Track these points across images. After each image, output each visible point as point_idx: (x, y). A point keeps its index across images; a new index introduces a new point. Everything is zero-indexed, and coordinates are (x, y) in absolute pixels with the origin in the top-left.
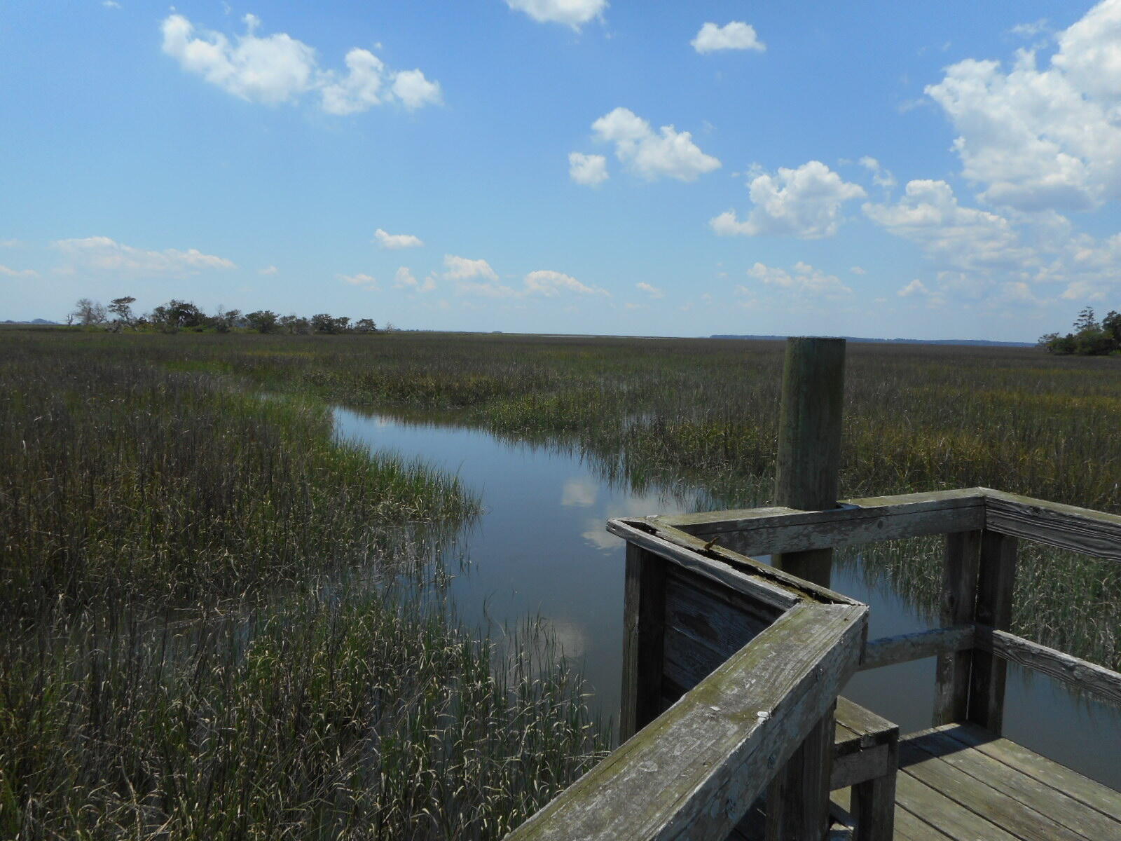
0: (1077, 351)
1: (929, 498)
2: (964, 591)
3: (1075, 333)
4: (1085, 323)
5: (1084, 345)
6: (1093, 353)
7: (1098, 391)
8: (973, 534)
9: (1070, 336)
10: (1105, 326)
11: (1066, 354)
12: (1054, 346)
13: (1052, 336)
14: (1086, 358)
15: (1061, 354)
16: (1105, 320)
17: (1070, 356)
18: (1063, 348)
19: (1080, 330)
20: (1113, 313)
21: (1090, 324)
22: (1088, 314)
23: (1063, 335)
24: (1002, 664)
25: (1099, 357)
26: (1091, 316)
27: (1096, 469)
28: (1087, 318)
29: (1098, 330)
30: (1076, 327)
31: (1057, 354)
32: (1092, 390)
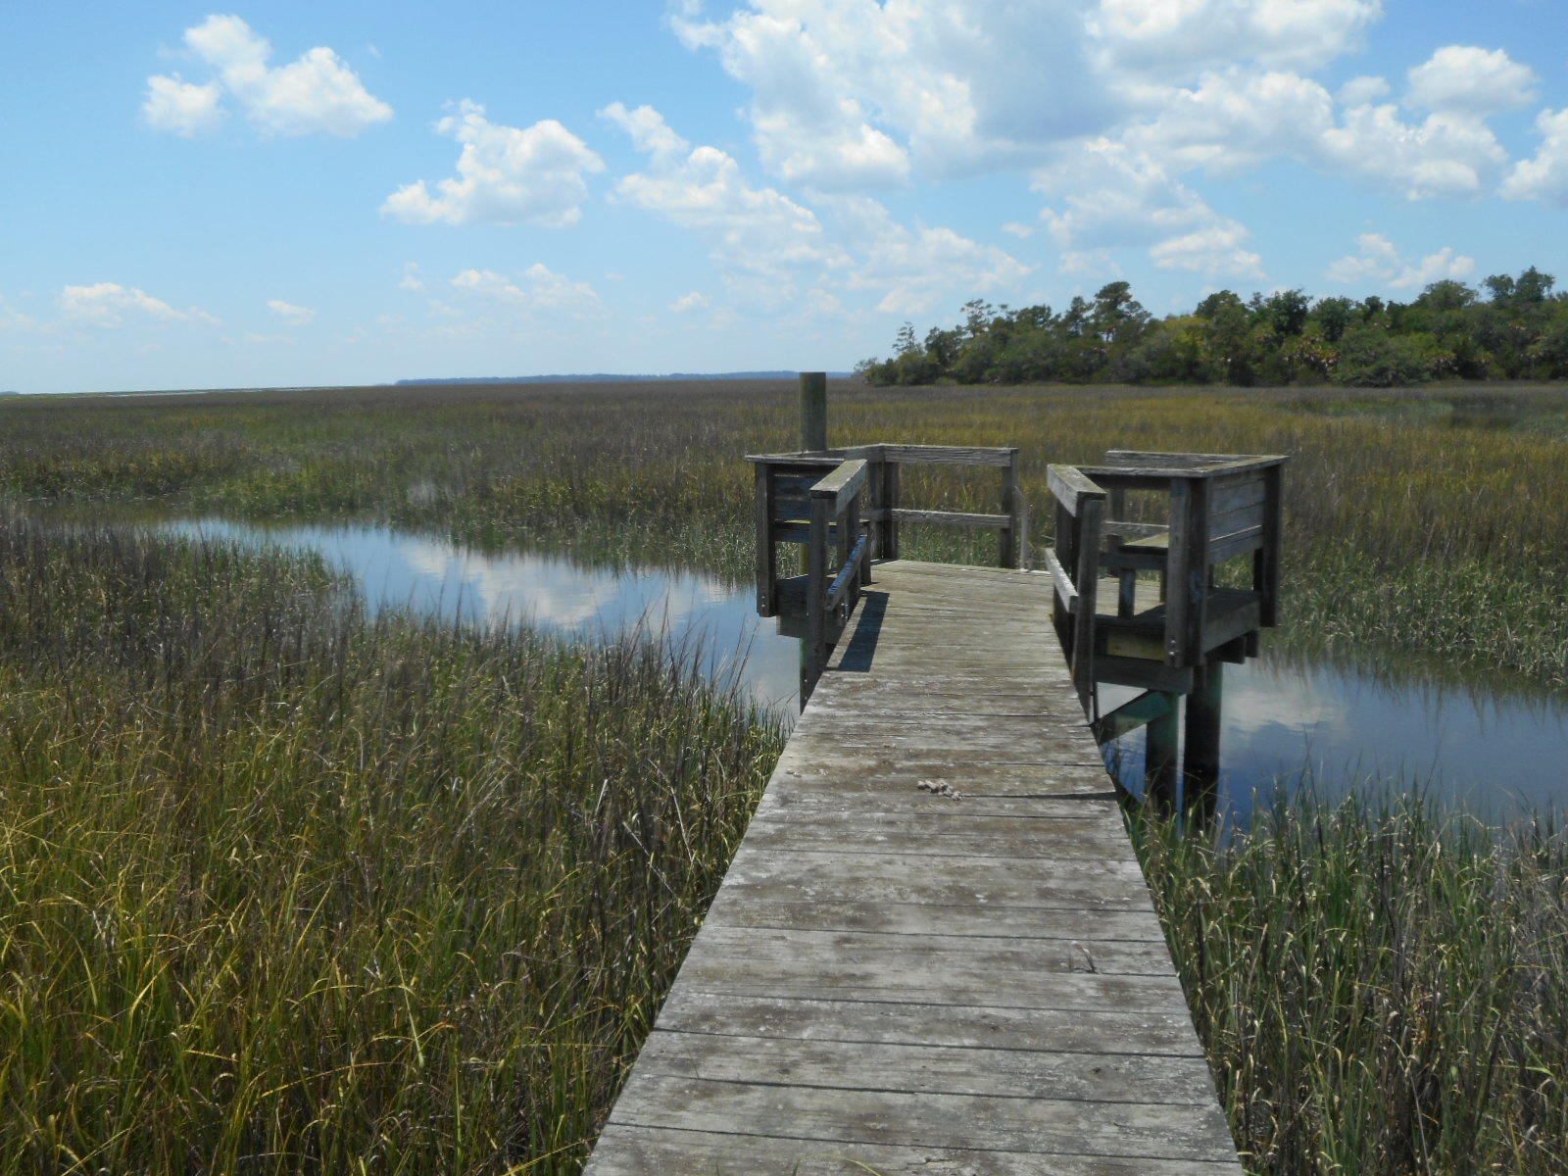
0: (899, 380)
1: (863, 447)
2: (878, 494)
3: (895, 358)
4: (905, 343)
5: (906, 371)
6: (917, 382)
7: (926, 424)
8: (880, 463)
9: (890, 361)
10: (929, 347)
11: (888, 385)
12: (873, 375)
13: (870, 362)
14: (911, 388)
15: (882, 385)
16: (927, 339)
17: (892, 388)
18: (883, 376)
19: (901, 354)
20: (935, 329)
21: (911, 345)
22: (908, 331)
23: (882, 361)
24: (897, 523)
25: (924, 387)
26: (911, 334)
27: (929, 486)
28: (907, 337)
29: (921, 352)
30: (895, 350)
31: (877, 386)
32: (920, 422)
